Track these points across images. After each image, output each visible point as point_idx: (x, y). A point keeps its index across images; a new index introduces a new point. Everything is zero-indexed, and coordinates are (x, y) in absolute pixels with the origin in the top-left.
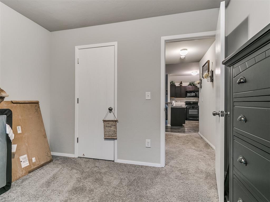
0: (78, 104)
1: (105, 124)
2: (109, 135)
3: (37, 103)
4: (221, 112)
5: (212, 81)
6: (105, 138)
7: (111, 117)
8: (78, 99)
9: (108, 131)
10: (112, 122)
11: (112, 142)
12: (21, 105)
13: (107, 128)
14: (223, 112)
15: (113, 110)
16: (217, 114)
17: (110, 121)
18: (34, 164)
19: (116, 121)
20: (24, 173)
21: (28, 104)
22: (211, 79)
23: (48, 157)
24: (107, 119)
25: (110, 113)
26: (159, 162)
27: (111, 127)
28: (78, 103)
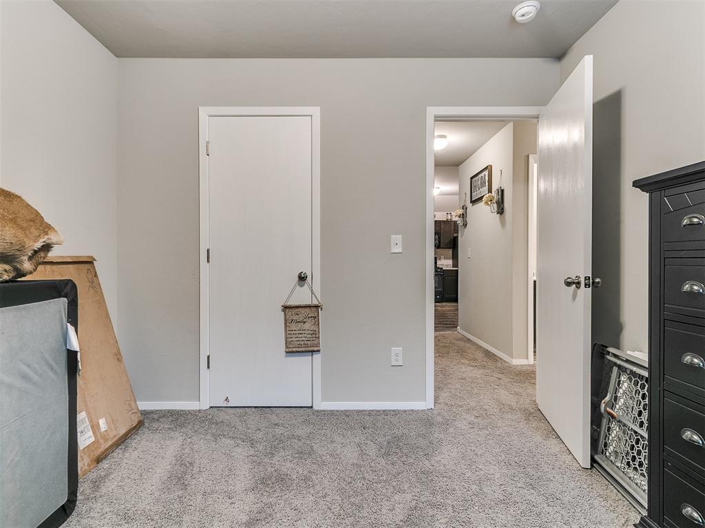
0: (208, 264)
1: (288, 316)
2: (299, 343)
3: (89, 262)
4: (585, 277)
5: (501, 211)
6: (286, 352)
7: (302, 296)
8: (208, 251)
9: (296, 332)
10: (308, 310)
11: (306, 359)
12: (55, 267)
13: (293, 327)
14: (589, 278)
15: (309, 279)
16: (574, 283)
17: (301, 307)
18: (104, 436)
19: (317, 307)
20: (86, 464)
21: (70, 266)
22: (498, 207)
23: (132, 413)
24: (292, 303)
25: (301, 286)
26: (423, 398)
27: (305, 322)
28: (208, 261)
